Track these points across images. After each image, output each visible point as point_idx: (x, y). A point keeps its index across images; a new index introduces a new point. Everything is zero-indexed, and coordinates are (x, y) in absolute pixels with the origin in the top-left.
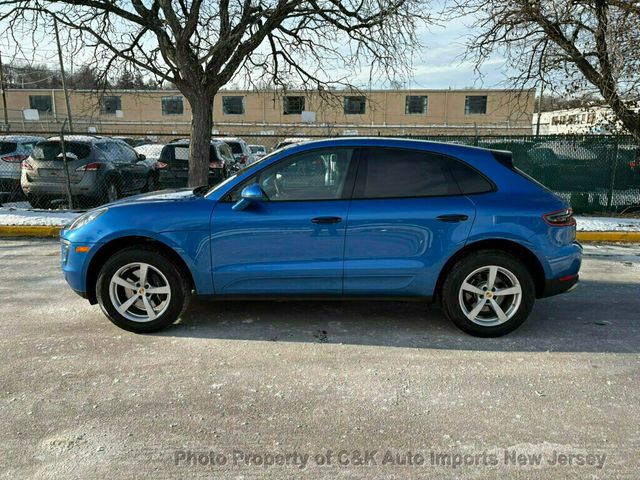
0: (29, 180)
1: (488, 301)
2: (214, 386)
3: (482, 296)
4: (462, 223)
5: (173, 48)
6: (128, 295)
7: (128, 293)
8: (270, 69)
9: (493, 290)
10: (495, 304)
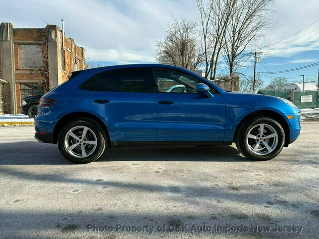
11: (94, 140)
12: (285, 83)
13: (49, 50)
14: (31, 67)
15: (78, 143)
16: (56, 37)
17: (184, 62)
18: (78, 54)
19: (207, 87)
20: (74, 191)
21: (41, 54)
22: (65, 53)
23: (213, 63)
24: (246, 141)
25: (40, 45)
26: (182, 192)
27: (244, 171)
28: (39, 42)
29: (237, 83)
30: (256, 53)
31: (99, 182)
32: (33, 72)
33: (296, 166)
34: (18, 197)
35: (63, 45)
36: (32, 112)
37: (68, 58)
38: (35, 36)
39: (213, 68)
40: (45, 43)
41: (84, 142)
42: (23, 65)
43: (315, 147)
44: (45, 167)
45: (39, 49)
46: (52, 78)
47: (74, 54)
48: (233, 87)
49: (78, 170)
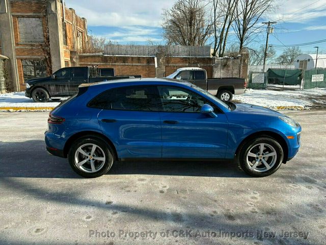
11: (103, 156)
12: (298, 53)
13: (50, 24)
14: (31, 42)
15: (88, 159)
16: (56, 9)
17: (192, 33)
18: (80, 26)
19: (211, 109)
20: (87, 218)
21: (41, 27)
22: (66, 26)
23: (222, 39)
24: (246, 159)
25: (40, 18)
26: (183, 221)
27: (242, 191)
28: (38, 14)
29: (246, 61)
30: (269, 23)
31: (108, 206)
32: (34, 47)
33: (291, 185)
34: (38, 225)
35: (63, 17)
36: (37, 95)
37: (69, 31)
38: (34, 8)
39: (222, 44)
40: (45, 16)
41: (93, 158)
42: (24, 40)
43: (313, 156)
44: (57, 181)
45: (39, 22)
46: (54, 55)
47: (76, 26)
48: (242, 65)
49: (89, 188)
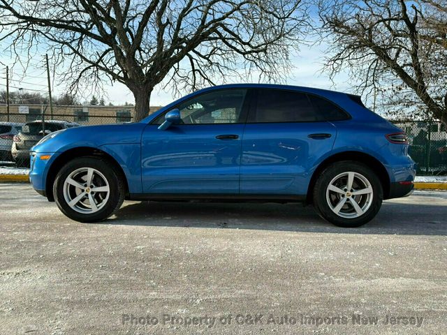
0: (17, 148)
1: (348, 200)
2: (138, 247)
3: (343, 196)
4: (327, 139)
5: (124, 58)
6: (77, 193)
7: (78, 191)
8: (190, 82)
9: (352, 191)
10: (353, 202)
